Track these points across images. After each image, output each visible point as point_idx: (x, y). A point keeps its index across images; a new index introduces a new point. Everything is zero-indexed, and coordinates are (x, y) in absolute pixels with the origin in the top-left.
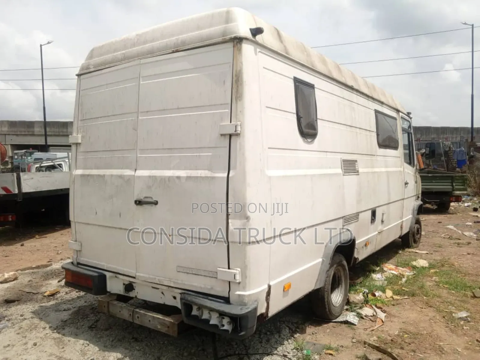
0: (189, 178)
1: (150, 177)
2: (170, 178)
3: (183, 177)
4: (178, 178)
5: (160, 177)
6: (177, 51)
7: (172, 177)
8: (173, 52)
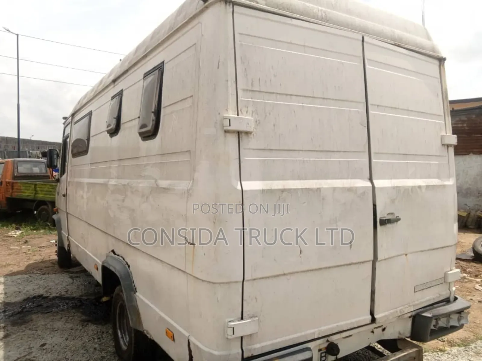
0: (428, 187)
1: (394, 188)
2: (413, 188)
3: (423, 186)
4: (420, 187)
5: (403, 187)
6: (399, 46)
7: (415, 186)
8: (395, 45)
